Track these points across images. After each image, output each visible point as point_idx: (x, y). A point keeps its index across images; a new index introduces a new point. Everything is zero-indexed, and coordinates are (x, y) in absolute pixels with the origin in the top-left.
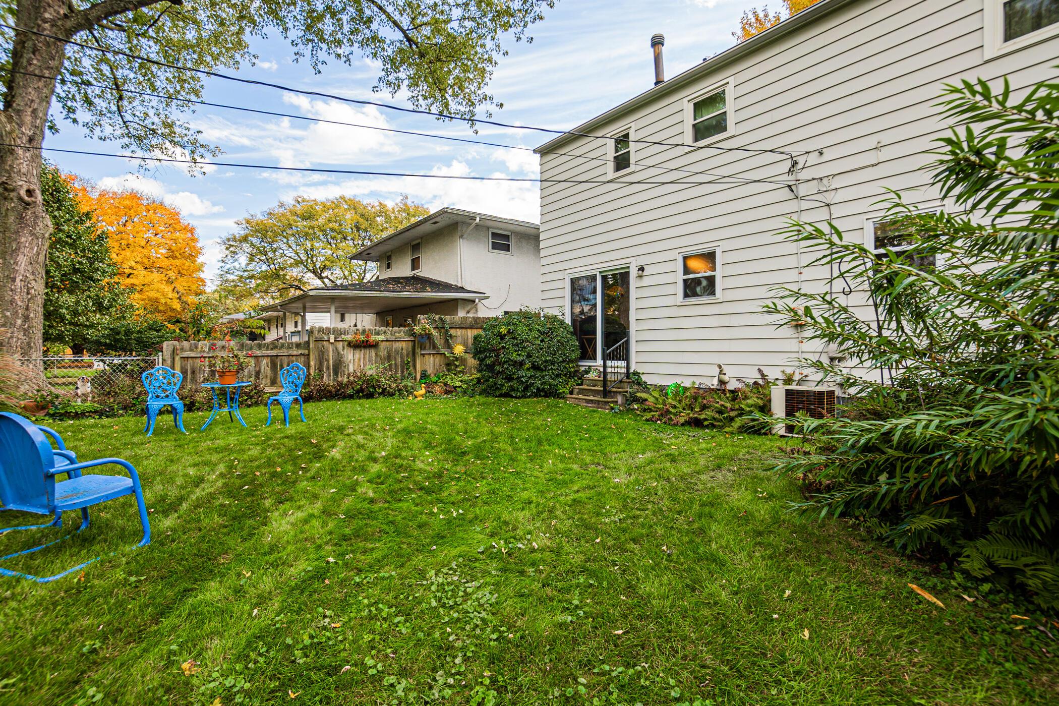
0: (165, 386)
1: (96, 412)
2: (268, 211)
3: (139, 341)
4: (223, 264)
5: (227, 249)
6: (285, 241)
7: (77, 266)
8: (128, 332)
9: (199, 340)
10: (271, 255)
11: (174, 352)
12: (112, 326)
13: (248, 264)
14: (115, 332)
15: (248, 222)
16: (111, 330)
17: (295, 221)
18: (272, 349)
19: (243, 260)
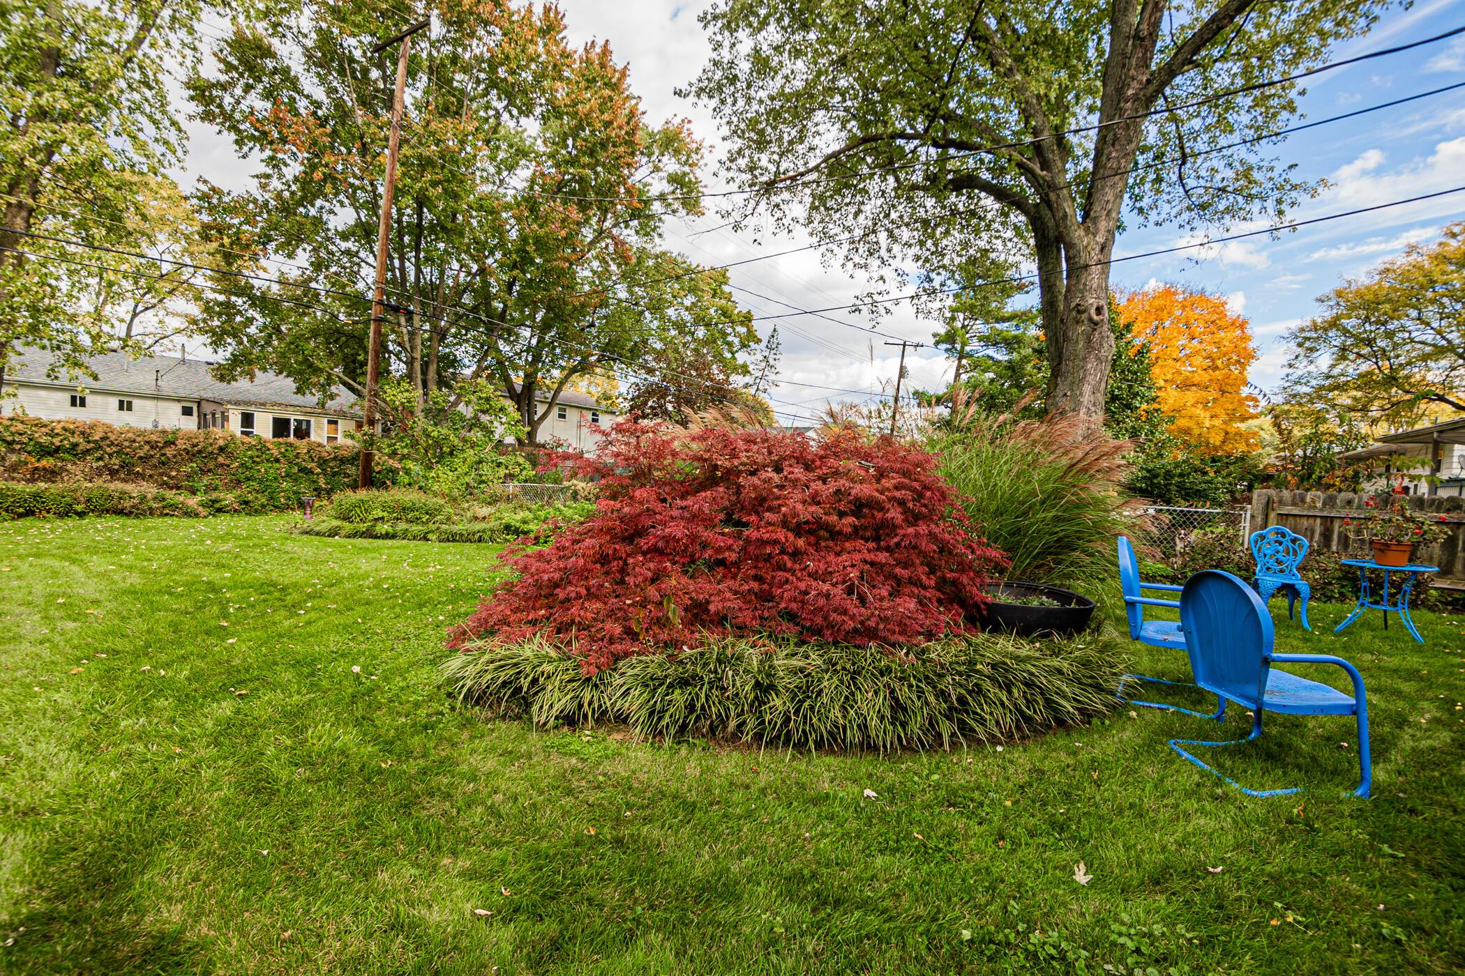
0: (1279, 556)
1: (1167, 577)
2: (1382, 267)
3: (1181, 486)
4: (1291, 371)
5: (1300, 345)
6: (1414, 313)
7: (1116, 392)
8: (1169, 475)
9: (1308, 490)
10: (1381, 343)
11: (1269, 505)
12: (1151, 466)
13: (1333, 366)
14: (1152, 474)
15: (1339, 294)
16: (1148, 471)
17: (1443, 273)
18: (1448, 511)
19: (1324, 360)
